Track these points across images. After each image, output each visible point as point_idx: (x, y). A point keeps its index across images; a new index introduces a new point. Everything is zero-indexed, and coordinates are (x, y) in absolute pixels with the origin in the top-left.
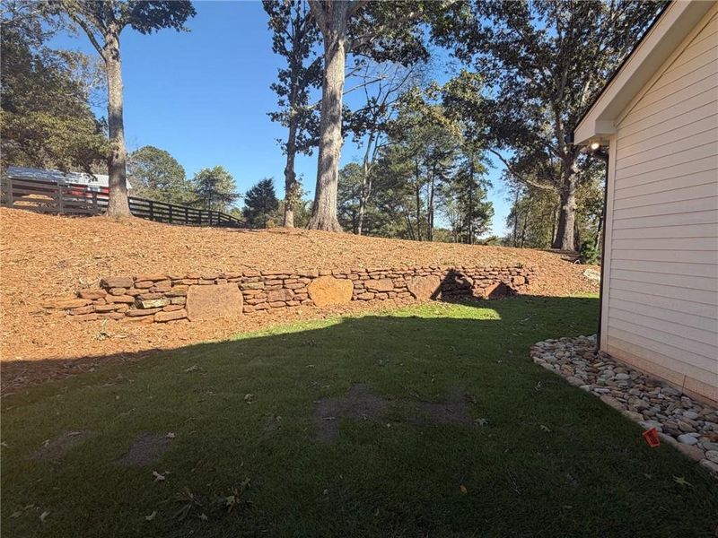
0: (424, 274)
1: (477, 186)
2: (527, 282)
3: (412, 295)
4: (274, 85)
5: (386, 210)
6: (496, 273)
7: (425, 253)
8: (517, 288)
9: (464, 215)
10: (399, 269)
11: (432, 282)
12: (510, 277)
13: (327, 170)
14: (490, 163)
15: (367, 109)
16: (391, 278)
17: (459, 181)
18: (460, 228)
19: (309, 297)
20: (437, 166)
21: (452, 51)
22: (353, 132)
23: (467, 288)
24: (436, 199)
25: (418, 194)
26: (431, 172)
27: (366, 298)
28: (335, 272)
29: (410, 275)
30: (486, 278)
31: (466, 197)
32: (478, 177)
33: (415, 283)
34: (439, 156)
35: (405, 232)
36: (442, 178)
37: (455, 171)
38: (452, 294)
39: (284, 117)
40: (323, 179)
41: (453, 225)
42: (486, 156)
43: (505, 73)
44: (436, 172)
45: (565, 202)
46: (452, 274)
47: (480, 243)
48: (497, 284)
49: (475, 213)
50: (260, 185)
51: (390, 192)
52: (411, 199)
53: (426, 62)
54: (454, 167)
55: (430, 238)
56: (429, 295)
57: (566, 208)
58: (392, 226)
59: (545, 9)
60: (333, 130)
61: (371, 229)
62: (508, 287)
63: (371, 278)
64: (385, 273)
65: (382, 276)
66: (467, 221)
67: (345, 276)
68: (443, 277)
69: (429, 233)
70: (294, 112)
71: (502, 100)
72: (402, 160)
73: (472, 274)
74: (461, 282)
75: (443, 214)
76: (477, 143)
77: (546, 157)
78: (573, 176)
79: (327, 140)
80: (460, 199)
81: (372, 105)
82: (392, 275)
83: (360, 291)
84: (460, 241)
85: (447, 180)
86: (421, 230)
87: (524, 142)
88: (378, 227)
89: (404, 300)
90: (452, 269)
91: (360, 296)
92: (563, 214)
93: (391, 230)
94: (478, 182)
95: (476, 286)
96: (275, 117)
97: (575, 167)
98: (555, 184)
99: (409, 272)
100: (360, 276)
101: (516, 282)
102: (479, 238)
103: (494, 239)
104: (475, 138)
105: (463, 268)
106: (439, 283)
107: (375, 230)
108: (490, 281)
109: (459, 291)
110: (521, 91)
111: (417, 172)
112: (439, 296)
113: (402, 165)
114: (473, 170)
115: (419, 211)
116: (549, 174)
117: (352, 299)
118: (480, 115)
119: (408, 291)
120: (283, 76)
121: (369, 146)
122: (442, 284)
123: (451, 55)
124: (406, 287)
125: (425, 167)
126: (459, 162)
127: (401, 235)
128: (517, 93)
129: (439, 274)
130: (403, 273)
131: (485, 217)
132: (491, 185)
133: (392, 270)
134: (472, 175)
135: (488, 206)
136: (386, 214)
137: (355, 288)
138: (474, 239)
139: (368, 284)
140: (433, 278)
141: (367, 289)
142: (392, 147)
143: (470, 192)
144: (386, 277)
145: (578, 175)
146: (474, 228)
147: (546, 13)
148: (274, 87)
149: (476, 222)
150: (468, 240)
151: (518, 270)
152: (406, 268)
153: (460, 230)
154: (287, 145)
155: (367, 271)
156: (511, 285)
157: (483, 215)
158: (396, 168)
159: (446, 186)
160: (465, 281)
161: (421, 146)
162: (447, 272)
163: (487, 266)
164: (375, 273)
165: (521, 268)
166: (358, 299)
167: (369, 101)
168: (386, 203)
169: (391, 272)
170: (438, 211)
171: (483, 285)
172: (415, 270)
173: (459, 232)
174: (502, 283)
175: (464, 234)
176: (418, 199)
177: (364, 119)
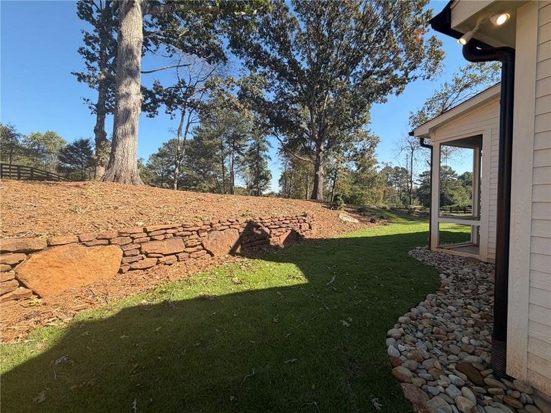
0: (223, 228)
1: (261, 159)
2: (310, 228)
3: (209, 252)
4: (81, 49)
5: (201, 173)
6: (288, 222)
7: (224, 205)
8: (304, 234)
9: (254, 178)
10: (192, 224)
11: (231, 237)
12: (299, 224)
13: (124, 122)
14: (269, 144)
15: (177, 88)
16: (182, 236)
17: (250, 155)
18: (252, 186)
19: (22, 284)
20: (236, 144)
21: (243, 61)
22: (165, 106)
23: (265, 238)
24: (235, 166)
25: (223, 163)
26: (231, 149)
27: (144, 267)
28: (84, 237)
29: (205, 230)
30: (280, 227)
31: (255, 166)
32: (262, 153)
33: (211, 239)
34: (236, 137)
35: (214, 189)
36: (239, 152)
37: (247, 148)
38: (251, 246)
39: (92, 79)
40: (120, 131)
41: (247, 184)
42: (267, 140)
43: (277, 84)
44: (235, 148)
45: (317, 170)
46: (251, 225)
47: (264, 196)
48: (289, 232)
49: (260, 177)
50: (75, 144)
51: (203, 160)
52: (219, 166)
53: (225, 64)
54: (247, 146)
55: (232, 193)
56: (228, 250)
57: (318, 173)
58: (205, 184)
59: (300, 48)
60: (130, 83)
61: (190, 186)
62: (298, 233)
63: (152, 240)
64: (173, 231)
65: (168, 236)
66: (256, 182)
67: (106, 242)
68: (242, 230)
69: (231, 189)
70: (103, 77)
71: (277, 102)
72: (210, 138)
73: (268, 224)
74: (259, 232)
75: (240, 177)
76: (261, 129)
77: (304, 140)
78: (321, 153)
79: (124, 92)
80: (251, 167)
81: (182, 85)
82: (182, 233)
83: (135, 259)
84: (252, 195)
85: (242, 154)
86: (226, 187)
87: (291, 131)
88: (195, 185)
89: (199, 261)
90: (251, 221)
91: (133, 266)
92: (316, 177)
93: (205, 187)
94: (262, 157)
95: (272, 235)
96: (81, 77)
97: (322, 147)
98: (311, 158)
99: (204, 227)
100: (133, 238)
101: (303, 228)
102: (264, 193)
103: (272, 193)
104: (260, 126)
105: (261, 219)
106: (238, 236)
107: (193, 187)
108: (284, 230)
109: (257, 242)
110: (287, 99)
111: (222, 148)
112: (238, 250)
113: (211, 142)
114: (259, 149)
115: (224, 174)
116: (307, 151)
117: (121, 272)
118: (263, 109)
119: (204, 249)
120: (88, 39)
121: (182, 121)
122: (240, 237)
123: (242, 63)
124: (202, 244)
125: (227, 145)
126: (249, 143)
127: (212, 191)
128: (286, 100)
129: (238, 227)
130: (197, 228)
131: (267, 180)
132: (270, 158)
133: (183, 226)
134: (258, 152)
135: (268, 172)
136: (201, 176)
137: (124, 255)
138: (261, 193)
139: (146, 248)
140: (231, 232)
141: (147, 254)
142: (203, 128)
143: (257, 163)
144: (174, 235)
145: (324, 153)
146: (261, 187)
147: (301, 50)
148: (81, 51)
149: (262, 183)
150: (257, 194)
151: (304, 218)
152: (200, 224)
153: (251, 187)
154: (96, 106)
155: (145, 230)
156: (299, 232)
157: (266, 178)
158: (207, 142)
159: (242, 158)
160: (263, 231)
161: (224, 129)
162: (245, 225)
163: (281, 216)
164: (157, 233)
165: (305, 216)
166: (131, 269)
167: (179, 82)
168: (201, 168)
169: (181, 229)
170: (237, 175)
171: (278, 234)
172: (211, 225)
173: (251, 189)
174: (293, 231)
175: (255, 190)
176: (223, 166)
177: (175, 96)
